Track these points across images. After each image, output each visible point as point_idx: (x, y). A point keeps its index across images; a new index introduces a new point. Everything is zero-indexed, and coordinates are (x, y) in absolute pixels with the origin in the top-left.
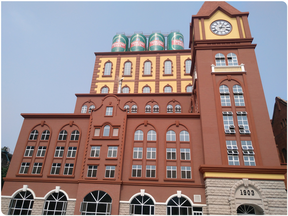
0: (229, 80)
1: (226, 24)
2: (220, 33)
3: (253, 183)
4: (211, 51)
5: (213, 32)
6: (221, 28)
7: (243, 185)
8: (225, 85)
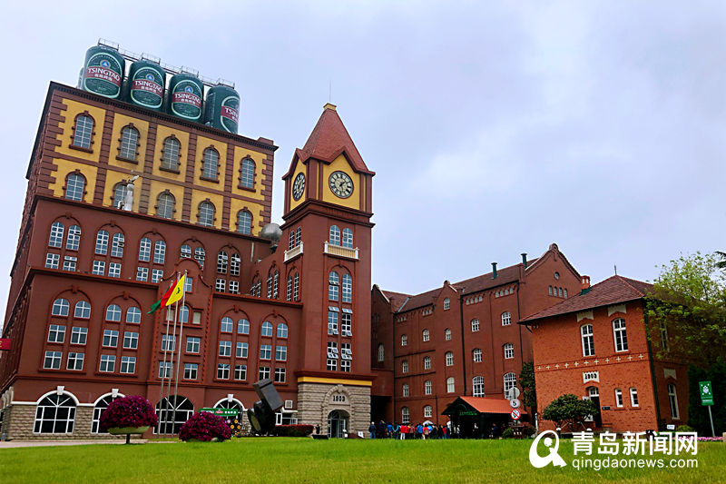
0: (341, 267)
1: (347, 180)
2: (339, 193)
3: (346, 389)
5: (332, 188)
7: (337, 391)
8: (335, 272)
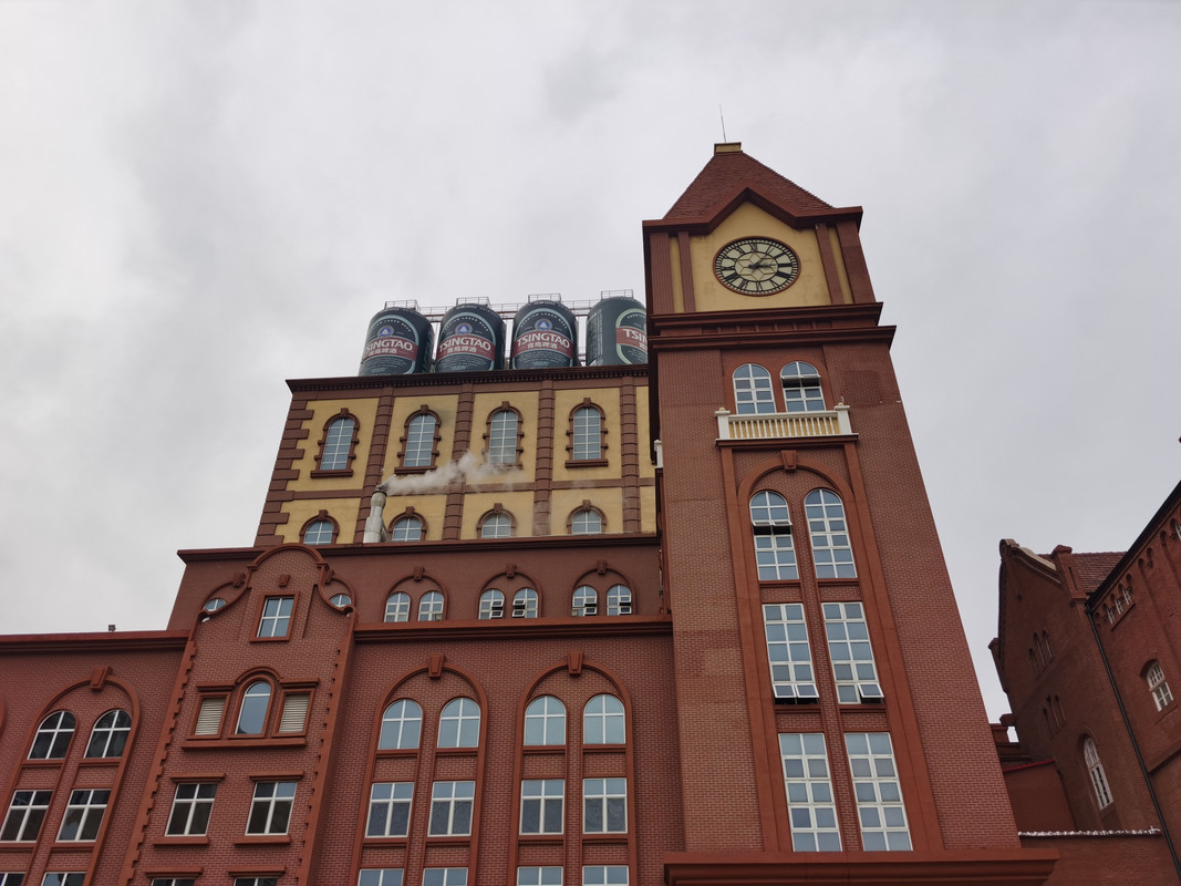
0: (790, 472)
1: (776, 252)
2: (752, 287)
4: (717, 354)
5: (727, 282)
6: (756, 267)
8: (771, 492)
